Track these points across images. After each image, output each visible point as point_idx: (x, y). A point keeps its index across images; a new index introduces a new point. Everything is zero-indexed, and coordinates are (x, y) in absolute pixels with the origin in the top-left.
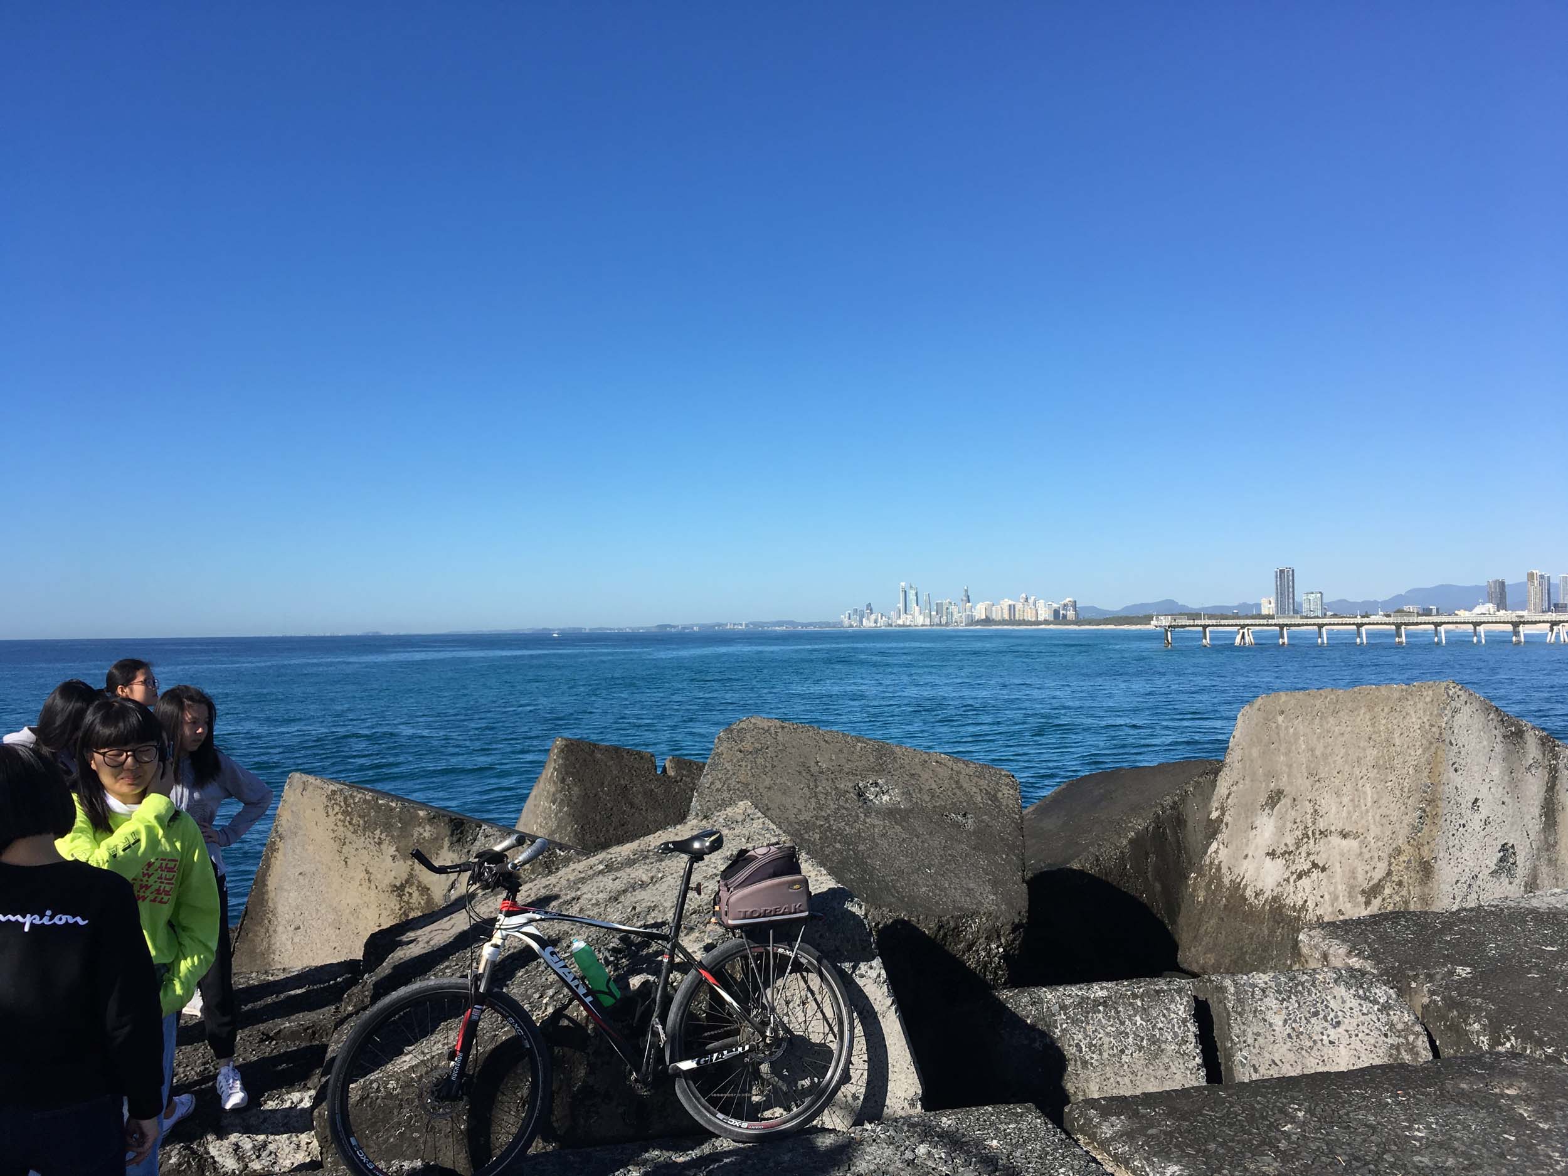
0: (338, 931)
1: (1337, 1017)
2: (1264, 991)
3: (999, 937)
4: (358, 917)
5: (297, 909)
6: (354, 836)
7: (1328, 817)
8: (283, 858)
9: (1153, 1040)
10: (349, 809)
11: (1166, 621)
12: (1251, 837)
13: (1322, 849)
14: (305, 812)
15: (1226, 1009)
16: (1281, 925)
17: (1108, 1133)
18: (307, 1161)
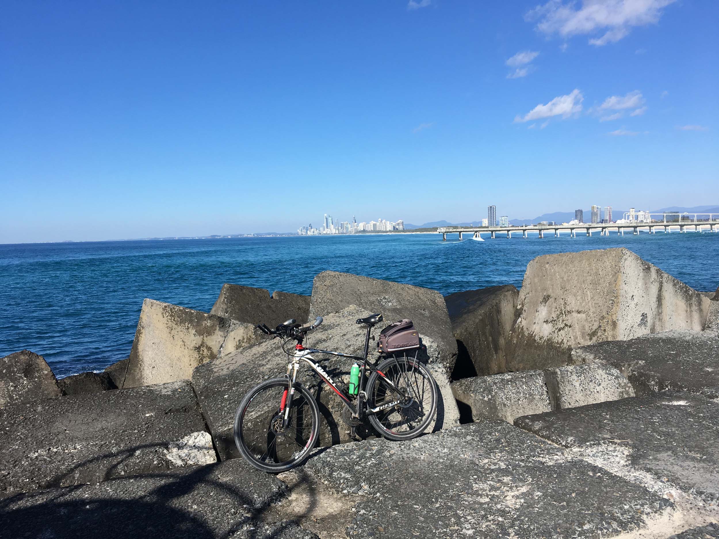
1: (599, 382)
2: (571, 373)
3: (447, 359)
4: (180, 362)
5: (153, 359)
6: (176, 326)
7: (571, 305)
8: (145, 337)
9: (531, 395)
10: (173, 314)
11: (443, 230)
12: (536, 315)
13: (569, 318)
14: (153, 316)
15: (557, 381)
16: (552, 350)
17: (537, 428)
18: (212, 459)
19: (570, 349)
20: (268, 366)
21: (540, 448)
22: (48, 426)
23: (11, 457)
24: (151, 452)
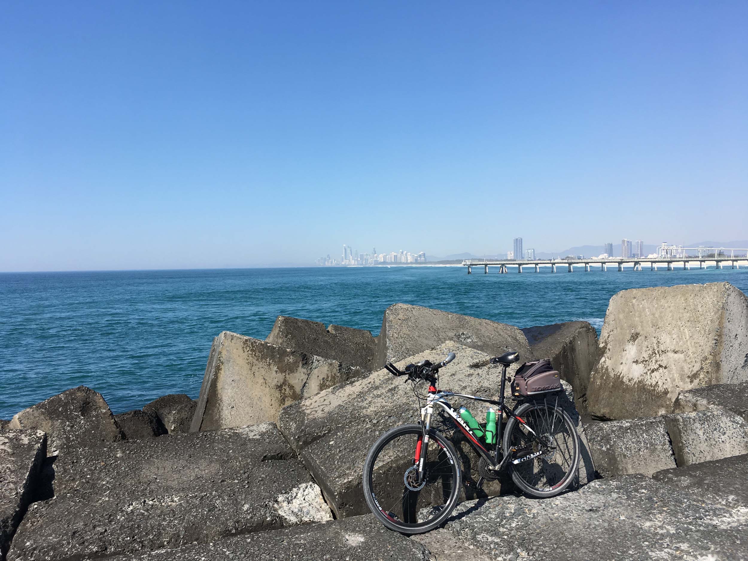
1: (724, 430)
2: (694, 421)
4: (261, 401)
5: (232, 398)
6: (257, 362)
7: (665, 344)
8: (224, 374)
9: (652, 444)
10: (254, 348)
11: (468, 263)
12: (623, 355)
13: (664, 358)
14: (233, 350)
15: (678, 429)
16: (645, 393)
17: (685, 484)
18: (328, 515)
19: (666, 392)
20: (371, 409)
21: (704, 508)
22: (135, 474)
23: (104, 510)
24: (261, 506)
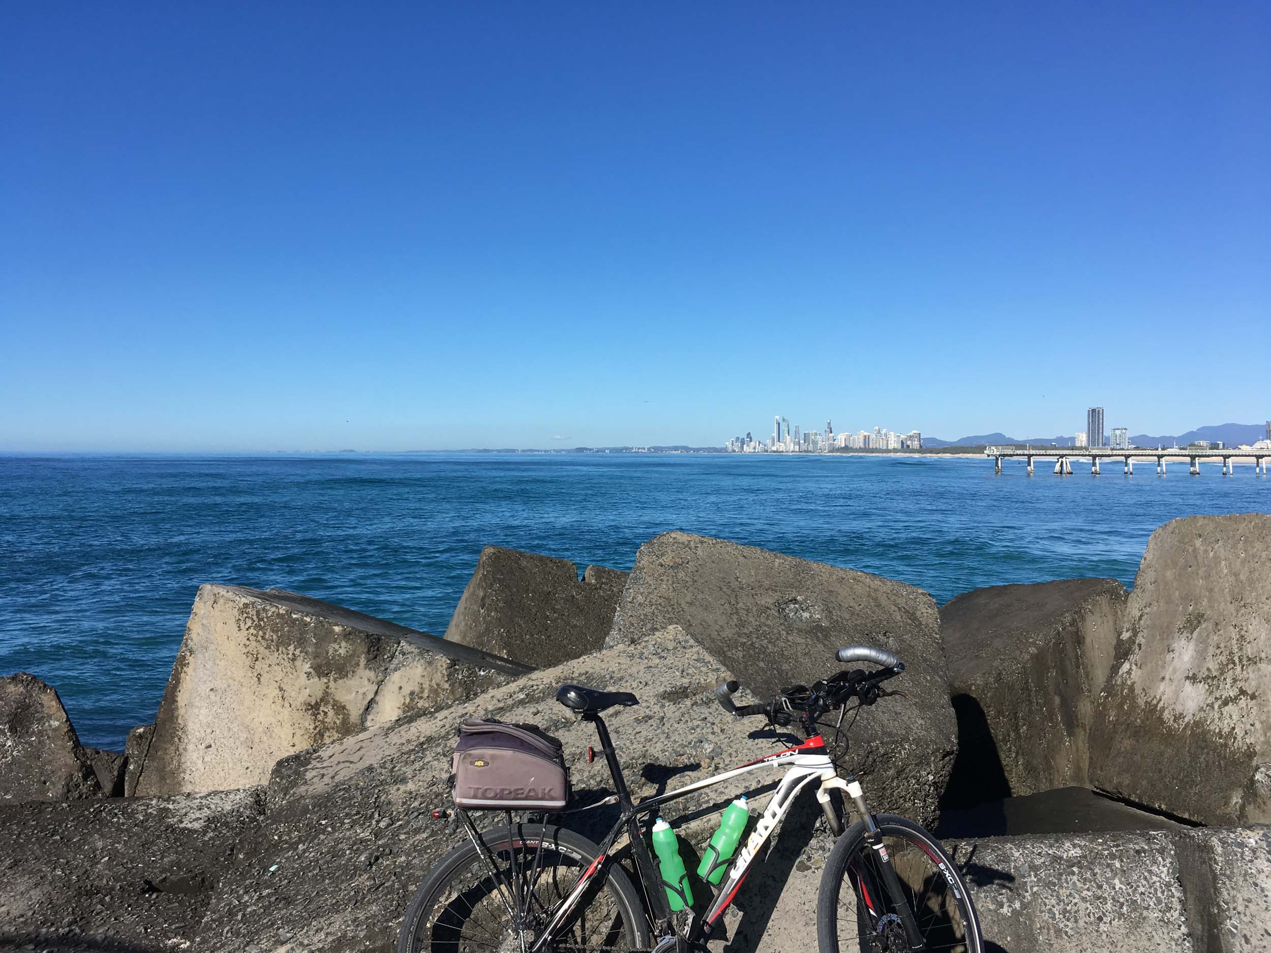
0: (250, 751)
2: (1254, 851)
3: (928, 764)
4: (271, 737)
5: (208, 727)
6: (267, 651)
7: (1257, 644)
8: (193, 674)
9: (1135, 907)
10: (262, 623)
11: (996, 451)
12: (1167, 659)
13: (1252, 676)
14: (216, 626)
15: (1213, 871)
16: (1206, 751)
19: (1250, 754)
